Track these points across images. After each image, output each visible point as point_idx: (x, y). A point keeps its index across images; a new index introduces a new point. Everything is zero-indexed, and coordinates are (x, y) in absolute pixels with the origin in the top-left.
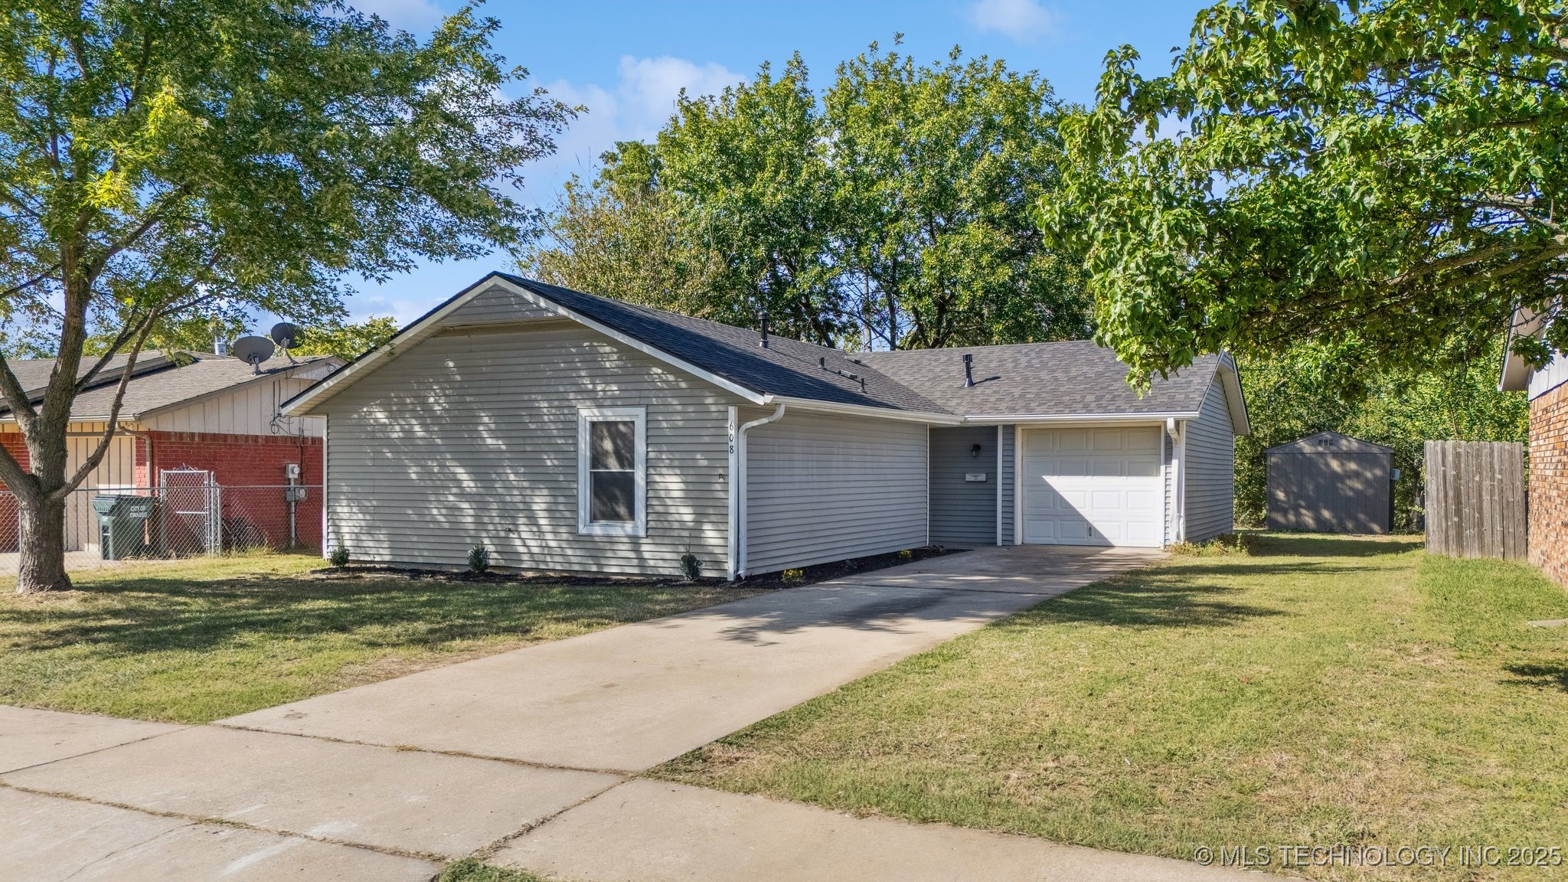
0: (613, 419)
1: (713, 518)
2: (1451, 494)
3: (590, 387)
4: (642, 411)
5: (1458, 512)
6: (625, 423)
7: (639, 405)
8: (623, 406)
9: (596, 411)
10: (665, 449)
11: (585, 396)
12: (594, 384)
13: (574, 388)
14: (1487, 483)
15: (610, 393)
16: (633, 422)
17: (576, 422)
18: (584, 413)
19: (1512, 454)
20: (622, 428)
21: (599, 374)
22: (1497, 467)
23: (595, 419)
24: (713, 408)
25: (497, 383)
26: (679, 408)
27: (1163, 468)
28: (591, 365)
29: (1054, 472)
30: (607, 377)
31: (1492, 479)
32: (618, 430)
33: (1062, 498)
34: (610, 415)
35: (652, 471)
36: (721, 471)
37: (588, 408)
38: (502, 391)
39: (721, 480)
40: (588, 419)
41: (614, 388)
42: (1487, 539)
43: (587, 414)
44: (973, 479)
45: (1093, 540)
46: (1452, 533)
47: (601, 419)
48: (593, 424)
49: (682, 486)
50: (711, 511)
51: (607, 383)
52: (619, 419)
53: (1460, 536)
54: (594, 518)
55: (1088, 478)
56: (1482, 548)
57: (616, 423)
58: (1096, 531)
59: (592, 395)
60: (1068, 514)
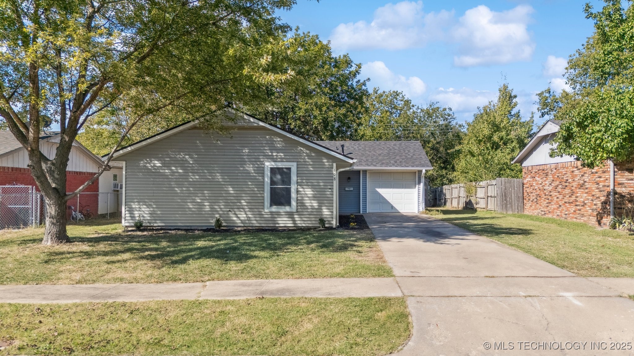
0: (281, 167)
1: (327, 204)
2: (504, 194)
3: (270, 154)
4: (295, 164)
5: (506, 200)
6: (286, 168)
7: (293, 162)
8: (286, 161)
9: (273, 163)
10: (305, 178)
11: (268, 157)
12: (272, 153)
13: (262, 154)
14: (513, 191)
15: (279, 157)
16: (290, 168)
17: (264, 167)
18: (267, 164)
19: (519, 182)
20: (285, 170)
21: (273, 148)
22: (515, 186)
23: (272, 166)
24: (326, 164)
25: (224, 151)
26: (311, 163)
27: (417, 186)
28: (271, 145)
29: (379, 187)
30: (278, 150)
31: (514, 189)
32: (284, 171)
33: (382, 197)
34: (280, 165)
35: (299, 187)
36: (329, 187)
37: (269, 162)
38: (226, 154)
39: (330, 190)
40: (270, 166)
41: (282, 155)
42: (513, 208)
43: (268, 164)
44: (348, 190)
45: (393, 211)
46: (504, 206)
47: (275, 166)
48: (271, 169)
49: (312, 193)
50: (325, 202)
51: (278, 153)
52: (284, 167)
53: (506, 207)
54: (271, 205)
55: (391, 189)
56: (512, 210)
57: (282, 168)
58: (395, 208)
59: (271, 157)
60: (385, 202)
